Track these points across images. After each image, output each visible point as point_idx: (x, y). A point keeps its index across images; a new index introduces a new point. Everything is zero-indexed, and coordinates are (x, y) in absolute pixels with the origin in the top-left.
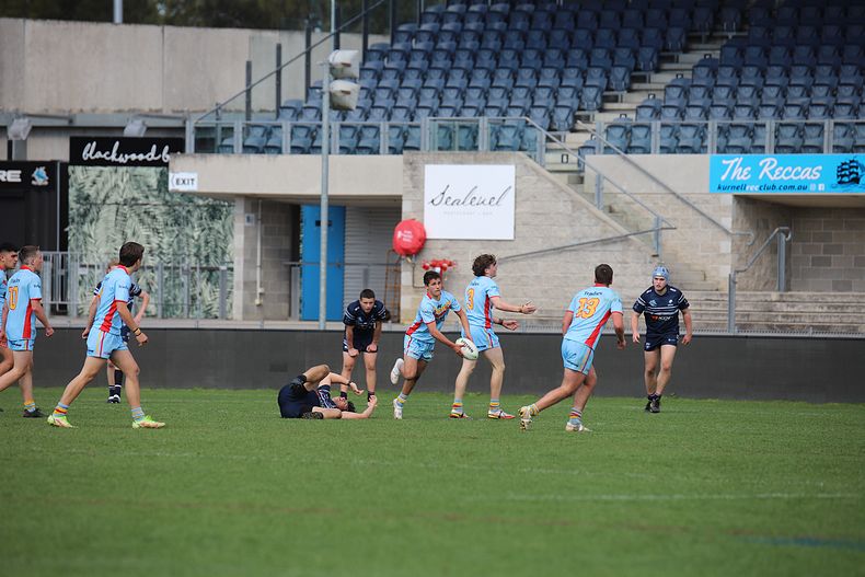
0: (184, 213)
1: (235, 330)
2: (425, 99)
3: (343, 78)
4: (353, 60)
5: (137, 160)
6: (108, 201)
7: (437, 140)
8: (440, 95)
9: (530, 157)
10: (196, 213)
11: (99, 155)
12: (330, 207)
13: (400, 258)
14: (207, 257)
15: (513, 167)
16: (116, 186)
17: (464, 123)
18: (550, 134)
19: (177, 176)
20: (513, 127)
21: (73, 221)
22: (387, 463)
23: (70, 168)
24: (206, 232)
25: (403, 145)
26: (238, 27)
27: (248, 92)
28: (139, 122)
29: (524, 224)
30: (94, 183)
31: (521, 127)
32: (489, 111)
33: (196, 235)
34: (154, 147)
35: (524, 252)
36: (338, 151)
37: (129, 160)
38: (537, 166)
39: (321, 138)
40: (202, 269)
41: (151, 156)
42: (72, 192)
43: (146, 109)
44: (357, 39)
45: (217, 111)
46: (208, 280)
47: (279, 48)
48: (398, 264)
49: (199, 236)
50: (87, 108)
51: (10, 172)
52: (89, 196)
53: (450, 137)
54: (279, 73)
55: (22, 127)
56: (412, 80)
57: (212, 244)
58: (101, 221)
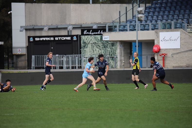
0: (106, 45)
1: (118, 71)
2: (159, 18)
3: (141, 14)
4: (143, 10)
5: (96, 34)
6: (90, 43)
7: (162, 27)
8: (163, 17)
9: (184, 30)
10: (109, 45)
11: (87, 33)
12: (138, 42)
13: (155, 54)
14: (112, 55)
15: (180, 32)
16: (91, 40)
17: (168, 23)
18: (188, 24)
19: (105, 37)
20: (179, 23)
21: (82, 48)
22: (152, 99)
23: (81, 36)
24: (111, 49)
25: (155, 28)
26: (117, 3)
27: (120, 18)
28: (96, 25)
29: (183, 45)
30: (87, 39)
31: (181, 23)
32: (174, 20)
33: (109, 50)
34: (99, 31)
35: (183, 51)
36: (140, 30)
37: (94, 34)
38: (185, 32)
39: (136, 27)
40: (111, 57)
41: (99, 33)
42: (82, 41)
43: (97, 22)
44: (144, 5)
45: (113, 22)
46: (112, 60)
47: (126, 8)
48: (154, 55)
49: (110, 50)
50: (85, 23)
51: (68, 37)
52: (85, 42)
53: (165, 26)
54: (126, 13)
55: (71, 27)
56: (156, 14)
57: (113, 52)
58: (88, 47)
